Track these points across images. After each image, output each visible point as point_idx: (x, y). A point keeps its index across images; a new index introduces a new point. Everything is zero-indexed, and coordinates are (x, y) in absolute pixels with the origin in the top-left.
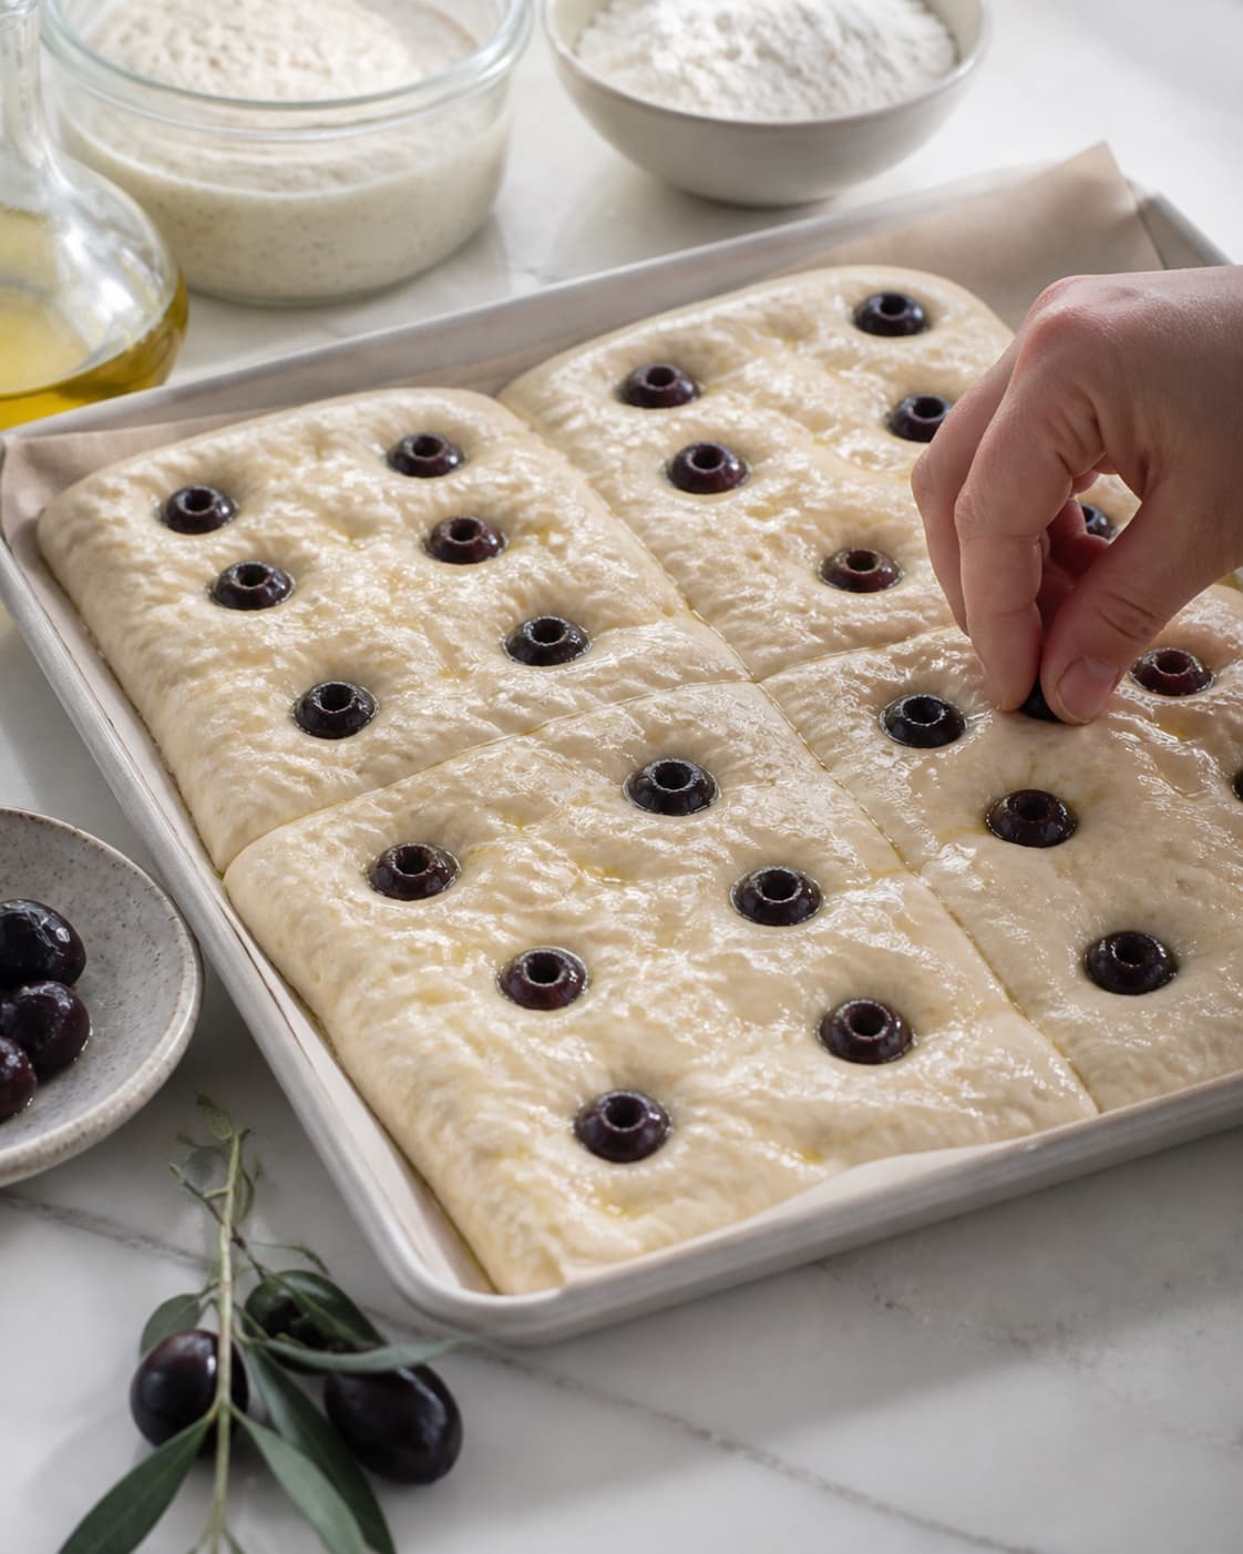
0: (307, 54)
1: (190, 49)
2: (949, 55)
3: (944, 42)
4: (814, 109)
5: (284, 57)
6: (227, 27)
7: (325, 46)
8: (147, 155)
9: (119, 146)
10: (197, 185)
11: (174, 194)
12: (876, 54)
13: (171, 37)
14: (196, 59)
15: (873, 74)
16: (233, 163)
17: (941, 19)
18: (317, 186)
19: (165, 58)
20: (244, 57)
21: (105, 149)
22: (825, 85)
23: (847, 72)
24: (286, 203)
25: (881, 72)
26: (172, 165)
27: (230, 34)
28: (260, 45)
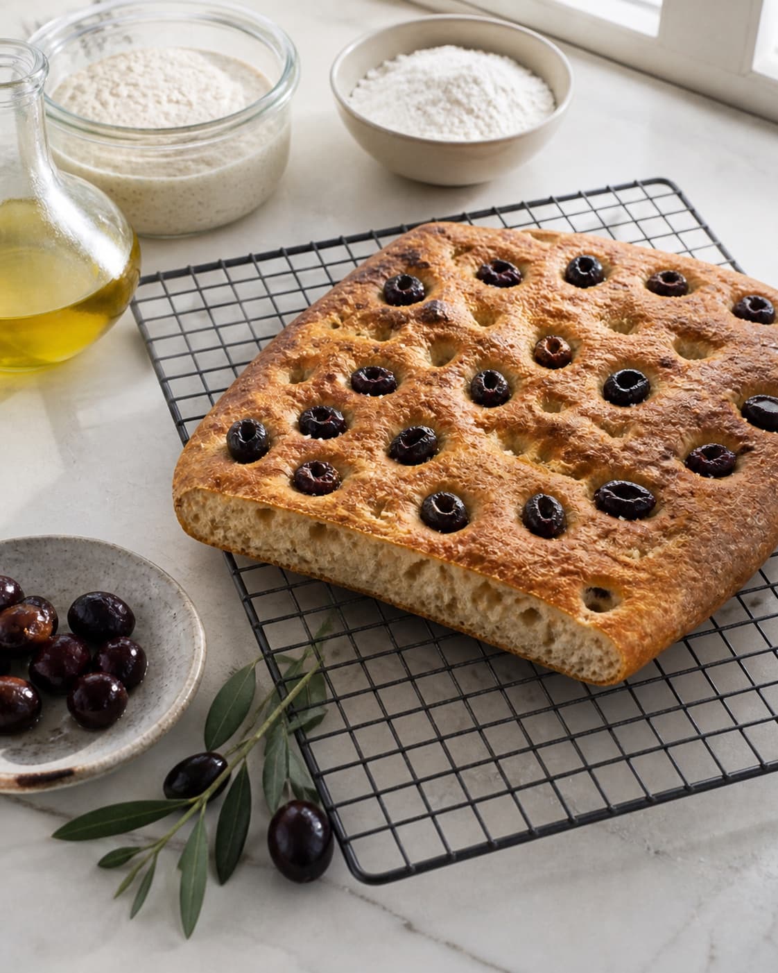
0: (176, 96)
1: (111, 100)
2: (551, 101)
3: (548, 93)
4: (482, 133)
5: (164, 99)
6: (127, 84)
7: (184, 89)
8: (99, 163)
9: (83, 160)
10: (131, 177)
11: (119, 183)
12: (513, 101)
13: (98, 94)
14: (115, 105)
15: (512, 111)
16: (148, 163)
17: (545, 80)
18: (198, 171)
19: (98, 106)
20: (142, 100)
21: (76, 163)
22: (487, 119)
23: (498, 112)
24: (182, 182)
25: (516, 111)
26: (116, 168)
27: (131, 88)
28: (150, 93)
